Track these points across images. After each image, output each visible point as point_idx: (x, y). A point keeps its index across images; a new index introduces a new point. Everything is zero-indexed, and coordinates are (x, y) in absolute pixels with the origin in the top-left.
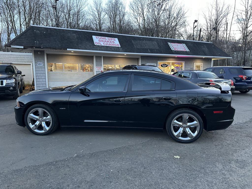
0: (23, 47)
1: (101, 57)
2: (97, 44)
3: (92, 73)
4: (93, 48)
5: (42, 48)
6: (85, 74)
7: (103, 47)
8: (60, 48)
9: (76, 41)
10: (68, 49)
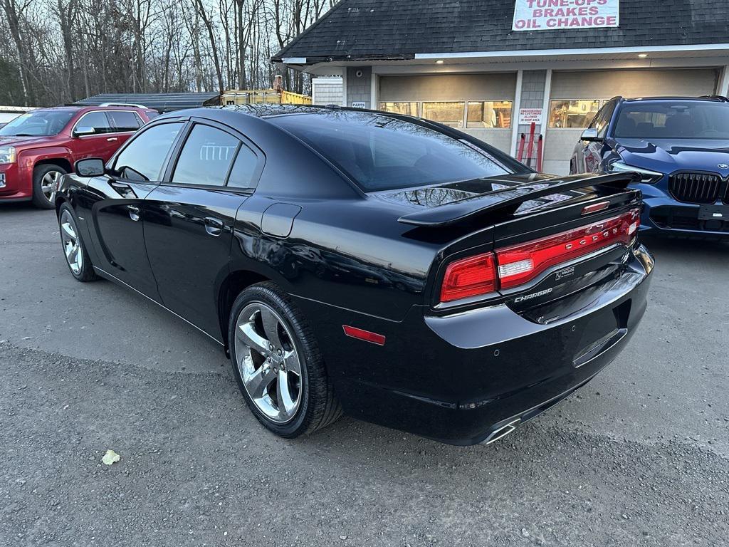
0: (305, 59)
1: (543, 73)
2: (523, 26)
3: (507, 132)
4: (501, 43)
5: (350, 59)
6: (483, 134)
7: (540, 36)
8: (397, 52)
9: (452, 25)
10: (418, 56)
